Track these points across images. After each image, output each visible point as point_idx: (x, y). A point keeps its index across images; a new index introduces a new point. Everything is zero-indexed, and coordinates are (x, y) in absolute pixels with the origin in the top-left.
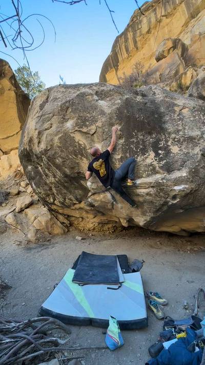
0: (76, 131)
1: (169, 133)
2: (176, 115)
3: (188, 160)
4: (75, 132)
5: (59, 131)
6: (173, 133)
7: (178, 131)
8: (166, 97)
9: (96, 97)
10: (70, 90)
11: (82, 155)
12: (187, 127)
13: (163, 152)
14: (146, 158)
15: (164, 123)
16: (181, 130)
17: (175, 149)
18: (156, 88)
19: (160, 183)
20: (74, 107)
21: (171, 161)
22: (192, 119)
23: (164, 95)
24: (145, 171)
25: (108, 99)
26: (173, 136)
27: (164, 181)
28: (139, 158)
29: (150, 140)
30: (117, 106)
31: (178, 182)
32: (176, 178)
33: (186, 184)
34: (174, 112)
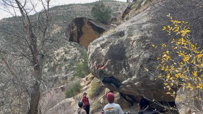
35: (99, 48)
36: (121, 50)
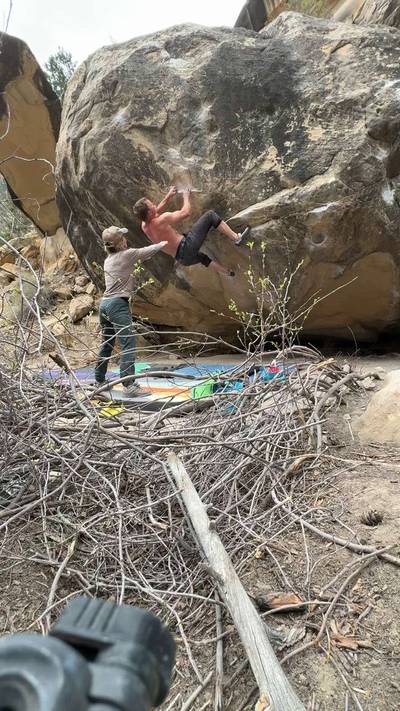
0: (133, 127)
1: (306, 102)
2: (323, 63)
3: (340, 150)
4: (132, 131)
5: (104, 132)
6: (313, 101)
7: (325, 93)
8: (308, 28)
9: (164, 54)
10: (121, 51)
11: (148, 175)
12: (342, 84)
13: (293, 143)
14: (263, 160)
15: (297, 82)
16: (328, 92)
17: (316, 133)
18: (289, 17)
19: (287, 205)
20: (126, 80)
21: (306, 158)
22: (355, 65)
23: (305, 27)
24: (261, 187)
25: (188, 54)
26: (313, 105)
27: (295, 200)
28: (248, 163)
29: (269, 122)
30: (204, 63)
31: (319, 197)
32: (316, 191)
33: (336, 199)
34: (320, 55)
35: (154, 50)
36: (275, 67)
